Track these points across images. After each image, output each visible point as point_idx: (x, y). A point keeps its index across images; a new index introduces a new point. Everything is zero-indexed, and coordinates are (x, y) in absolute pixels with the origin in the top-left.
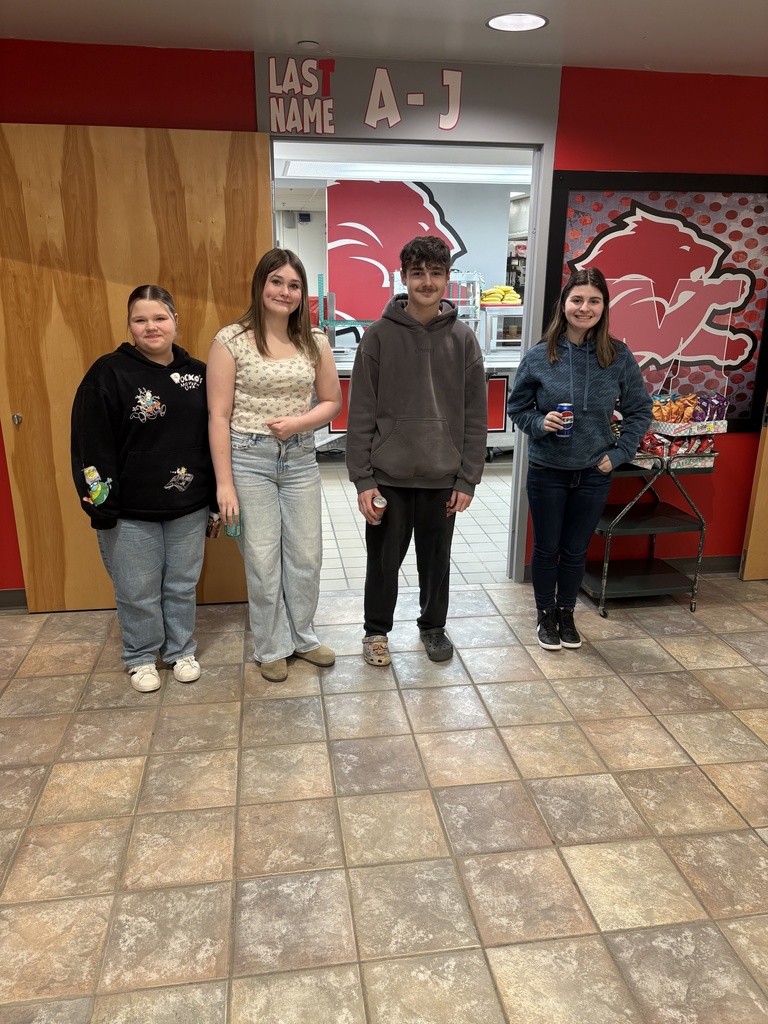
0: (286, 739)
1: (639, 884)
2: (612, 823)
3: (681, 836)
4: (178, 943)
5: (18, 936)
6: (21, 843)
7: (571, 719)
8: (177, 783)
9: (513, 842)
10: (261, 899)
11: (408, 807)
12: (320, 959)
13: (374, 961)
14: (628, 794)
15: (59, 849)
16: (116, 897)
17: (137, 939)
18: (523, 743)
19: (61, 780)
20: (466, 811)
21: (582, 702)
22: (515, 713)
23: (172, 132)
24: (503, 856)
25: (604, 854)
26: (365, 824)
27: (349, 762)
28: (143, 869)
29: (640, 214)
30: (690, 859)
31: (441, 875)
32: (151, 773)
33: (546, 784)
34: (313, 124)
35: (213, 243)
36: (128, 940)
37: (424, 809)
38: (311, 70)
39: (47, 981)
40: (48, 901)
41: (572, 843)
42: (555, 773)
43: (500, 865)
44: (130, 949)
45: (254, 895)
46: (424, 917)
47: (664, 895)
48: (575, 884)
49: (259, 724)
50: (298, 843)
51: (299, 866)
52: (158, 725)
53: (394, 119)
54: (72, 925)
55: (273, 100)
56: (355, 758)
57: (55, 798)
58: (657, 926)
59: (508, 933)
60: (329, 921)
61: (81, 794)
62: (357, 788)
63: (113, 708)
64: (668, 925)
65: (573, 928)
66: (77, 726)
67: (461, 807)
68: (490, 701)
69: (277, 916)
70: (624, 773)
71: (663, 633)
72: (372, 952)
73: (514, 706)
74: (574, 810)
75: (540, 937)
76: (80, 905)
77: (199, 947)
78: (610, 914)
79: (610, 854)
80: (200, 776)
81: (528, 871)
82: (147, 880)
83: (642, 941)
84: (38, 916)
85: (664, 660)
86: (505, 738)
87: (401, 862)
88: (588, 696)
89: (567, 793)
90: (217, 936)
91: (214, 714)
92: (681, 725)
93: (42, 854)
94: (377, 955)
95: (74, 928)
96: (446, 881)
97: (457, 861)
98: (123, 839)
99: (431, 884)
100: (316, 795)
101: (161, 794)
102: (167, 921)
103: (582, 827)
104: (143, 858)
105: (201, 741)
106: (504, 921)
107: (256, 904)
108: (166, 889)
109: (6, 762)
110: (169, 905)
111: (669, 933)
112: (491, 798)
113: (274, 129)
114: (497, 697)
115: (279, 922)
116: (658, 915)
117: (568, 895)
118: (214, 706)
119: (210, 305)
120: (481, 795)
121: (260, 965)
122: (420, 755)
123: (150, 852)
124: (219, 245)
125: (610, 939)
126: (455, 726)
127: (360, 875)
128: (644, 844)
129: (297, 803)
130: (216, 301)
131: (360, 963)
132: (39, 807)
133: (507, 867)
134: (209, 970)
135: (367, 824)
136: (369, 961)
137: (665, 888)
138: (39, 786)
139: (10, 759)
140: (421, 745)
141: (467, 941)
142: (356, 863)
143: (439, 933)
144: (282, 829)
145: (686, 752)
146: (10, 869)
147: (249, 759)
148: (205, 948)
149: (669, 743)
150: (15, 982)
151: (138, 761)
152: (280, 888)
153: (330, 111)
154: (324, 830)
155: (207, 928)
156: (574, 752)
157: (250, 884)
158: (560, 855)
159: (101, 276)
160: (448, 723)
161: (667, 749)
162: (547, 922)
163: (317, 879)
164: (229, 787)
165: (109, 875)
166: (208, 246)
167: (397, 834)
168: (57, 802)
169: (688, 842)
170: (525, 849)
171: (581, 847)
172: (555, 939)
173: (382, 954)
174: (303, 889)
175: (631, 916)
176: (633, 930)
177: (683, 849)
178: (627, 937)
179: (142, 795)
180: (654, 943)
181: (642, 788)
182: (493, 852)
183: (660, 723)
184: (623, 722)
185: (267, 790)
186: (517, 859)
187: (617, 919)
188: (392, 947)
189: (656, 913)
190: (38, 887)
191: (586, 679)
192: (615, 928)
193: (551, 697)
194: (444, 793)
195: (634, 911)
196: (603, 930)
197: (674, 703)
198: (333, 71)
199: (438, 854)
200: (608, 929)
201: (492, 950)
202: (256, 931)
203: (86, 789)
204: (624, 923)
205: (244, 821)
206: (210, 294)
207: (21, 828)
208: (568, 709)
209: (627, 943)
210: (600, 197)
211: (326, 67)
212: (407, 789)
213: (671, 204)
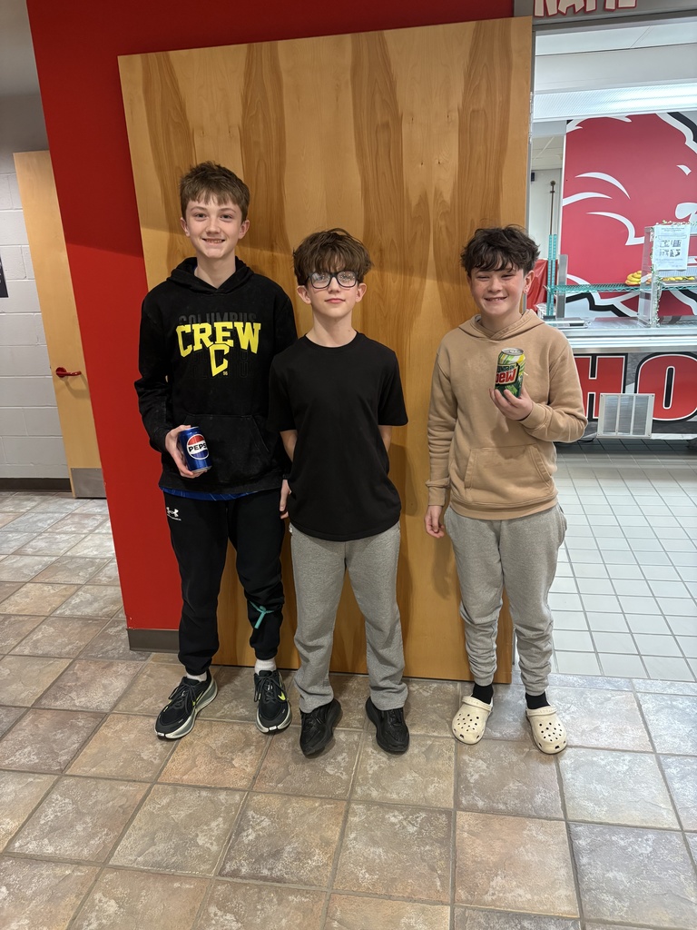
23: (389, 34)
35: (438, 194)
66: (212, 910)
113: (539, 12)
118: (408, 907)
119: (431, 285)
124: (447, 197)
130: (439, 277)
159: (287, 250)
166: (431, 198)
206: (431, 267)
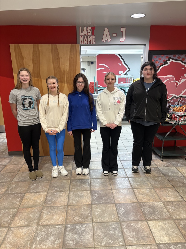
0: (80, 189)
1: (168, 232)
2: (161, 215)
3: (179, 219)
4: (51, 239)
5: (14, 235)
6: (17, 212)
7: (152, 187)
8: (54, 199)
9: (135, 219)
10: (71, 229)
11: (109, 208)
12: (84, 246)
13: (98, 247)
14: (166, 208)
15: (25, 214)
16: (37, 227)
17: (41, 237)
18: (139, 193)
19: (27, 197)
20: (124, 210)
21: (155, 183)
22: (138, 185)
23: (57, 45)
24: (132, 222)
25: (159, 223)
26: (98, 212)
27: (95, 196)
28: (44, 220)
29: (171, 60)
30: (182, 226)
31: (116, 226)
32: (48, 196)
33: (144, 204)
34: (90, 42)
35: (66, 70)
36: (39, 238)
37: (113, 209)
38: (90, 29)
39: (20, 246)
40: (22, 227)
41: (150, 220)
42: (147, 201)
43: (131, 224)
44: (39, 240)
45: (70, 228)
46: (111, 237)
47: (174, 235)
48: (151, 230)
49: (74, 185)
50: (82, 216)
51: (81, 222)
52: (50, 185)
53: (109, 40)
54: (26, 233)
55: (81, 37)
56: (97, 195)
57: (25, 201)
58: (172, 243)
59: (132, 242)
60: (87, 236)
61: (31, 201)
62: (97, 203)
63: (40, 180)
64: (174, 243)
65: (149, 242)
66: (32, 184)
67: (122, 209)
68: (132, 182)
69: (75, 234)
70: (165, 202)
71: (178, 166)
72: (97, 245)
73: (138, 183)
74: (152, 211)
75: (141, 244)
76: (29, 228)
77: (56, 240)
78: (159, 239)
79: (160, 223)
80: (59, 197)
81: (139, 226)
82: (45, 223)
83: (167, 247)
84: (19, 230)
85: (177, 173)
86: (135, 191)
87: (106, 222)
88: (157, 182)
89: (150, 207)
90: (60, 238)
91: (64, 182)
92: (181, 190)
93: (21, 215)
94: (99, 246)
95: (27, 234)
96: (117, 228)
97: (120, 223)
98: (40, 212)
99: (113, 228)
100: (87, 204)
101: (50, 202)
102: (48, 234)
103: (153, 216)
104: (44, 217)
105: (60, 189)
106: (132, 239)
107: (70, 231)
108: (49, 225)
109: (15, 192)
110: (49, 229)
111: (175, 245)
112: (130, 207)
113: (81, 43)
114: (133, 181)
115: (75, 236)
116: (172, 240)
117: (148, 233)
118: (64, 180)
119: (66, 85)
120: (128, 206)
121: (70, 246)
122: (113, 195)
123: (46, 216)
124: (68, 70)
125: (159, 245)
126: (122, 188)
127: (96, 225)
128: (170, 221)
129: (82, 206)
130: (67, 84)
131: (94, 247)
132: (22, 203)
133: (133, 225)
134: (58, 246)
135: (99, 212)
136: (97, 247)
137: (174, 233)
138: (22, 198)
139: (16, 191)
140: (114, 192)
141: (122, 243)
142: (95, 222)
143: (115, 241)
144: (78, 212)
145: (182, 197)
146: (14, 218)
147: (71, 194)
148: (57, 241)
149: (178, 195)
150: (12, 246)
151: (45, 193)
152: (76, 227)
153: (94, 38)
154: (88, 213)
155: (58, 236)
156: (152, 196)
157: (69, 225)
158: (147, 223)
159: (41, 78)
160: (121, 187)
161: (177, 196)
162: (143, 240)
163: (85, 225)
164: (66, 201)
165: (36, 221)
167: (106, 215)
168: (26, 202)
169: (181, 221)
170: (138, 221)
171: (153, 221)
172: (144, 245)
173: (100, 245)
174: (82, 227)
175: (165, 240)
176: (165, 243)
177: (180, 223)
178: (163, 245)
179: (45, 202)
180: (170, 247)
181: (170, 206)
182: (130, 221)
183: (176, 189)
184: (166, 188)
185: (75, 202)
186: (136, 223)
187: (161, 240)
188: (103, 244)
189: (171, 239)
190: (20, 223)
191: (157, 177)
192: (160, 243)
193: (147, 181)
194: (118, 205)
195: (166, 238)
196: (157, 243)
197: (180, 184)
198: (95, 29)
199: (116, 221)
200: (159, 243)
201: (128, 246)
202: (70, 237)
203: (33, 199)
204: (163, 242)
205: (69, 209)
206: (66, 82)
207: (17, 208)
208: (152, 185)
209: (163, 247)
210: (161, 56)
211: (93, 28)
212: (109, 203)
213: (179, 58)
